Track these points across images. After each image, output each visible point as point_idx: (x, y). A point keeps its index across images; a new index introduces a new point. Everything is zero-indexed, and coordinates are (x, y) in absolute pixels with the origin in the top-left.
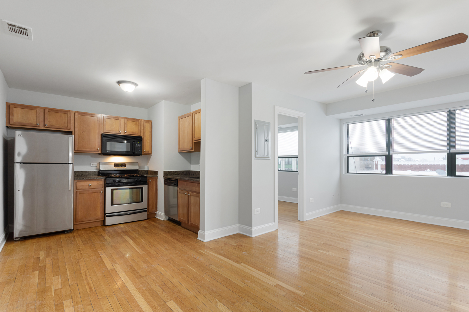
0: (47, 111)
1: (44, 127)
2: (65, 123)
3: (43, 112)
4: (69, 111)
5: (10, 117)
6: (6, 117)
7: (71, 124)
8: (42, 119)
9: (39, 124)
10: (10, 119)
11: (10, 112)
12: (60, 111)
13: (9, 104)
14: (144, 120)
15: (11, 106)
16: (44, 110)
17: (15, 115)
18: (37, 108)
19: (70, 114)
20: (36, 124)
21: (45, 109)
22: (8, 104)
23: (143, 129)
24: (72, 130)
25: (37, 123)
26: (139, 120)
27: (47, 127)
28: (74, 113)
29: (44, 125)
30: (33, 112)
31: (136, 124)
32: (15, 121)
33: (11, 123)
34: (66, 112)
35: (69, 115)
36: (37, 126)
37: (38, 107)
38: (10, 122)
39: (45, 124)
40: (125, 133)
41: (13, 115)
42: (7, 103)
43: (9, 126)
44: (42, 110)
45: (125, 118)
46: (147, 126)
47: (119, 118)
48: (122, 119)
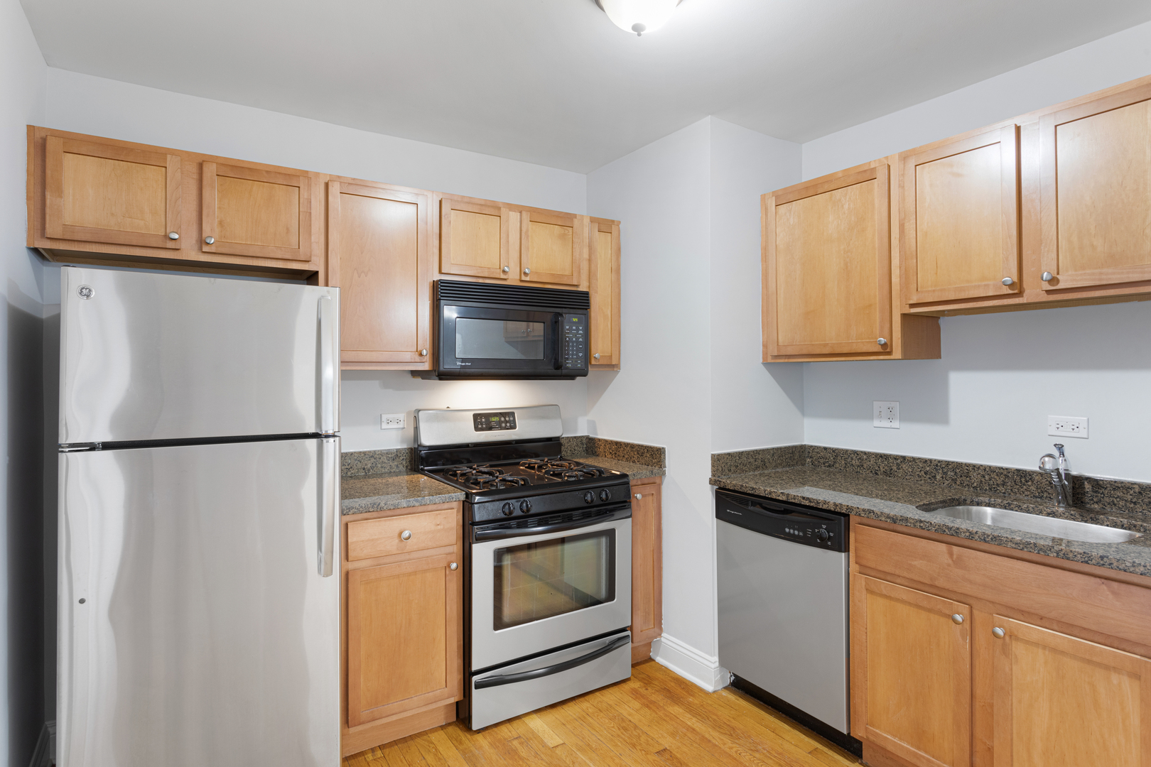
0: (210, 170)
1: (200, 249)
2: (288, 229)
3: (196, 176)
4: (305, 174)
5: (48, 202)
6: (28, 198)
7: (313, 238)
8: (188, 210)
9: (176, 236)
10: (48, 211)
11: (49, 172)
12: (267, 172)
13: (43, 135)
14: (593, 220)
15: (52, 144)
16: (201, 166)
17: (69, 190)
18: (169, 157)
19: (309, 186)
20: (167, 237)
21: (201, 163)
22: (38, 135)
23: (590, 260)
24: (316, 265)
25: (168, 231)
26: (575, 216)
27: (213, 249)
28: (327, 185)
29: (202, 242)
30: (153, 174)
31: (562, 237)
32: (68, 218)
33: (50, 231)
34: (290, 179)
35: (304, 194)
36: (170, 245)
37: (174, 152)
38: (47, 226)
39: (204, 235)
40: (524, 278)
41: (59, 191)
42: (31, 129)
43: (43, 244)
44: (193, 169)
45: (520, 209)
46: (603, 244)
47: (499, 209)
48: (511, 213)
